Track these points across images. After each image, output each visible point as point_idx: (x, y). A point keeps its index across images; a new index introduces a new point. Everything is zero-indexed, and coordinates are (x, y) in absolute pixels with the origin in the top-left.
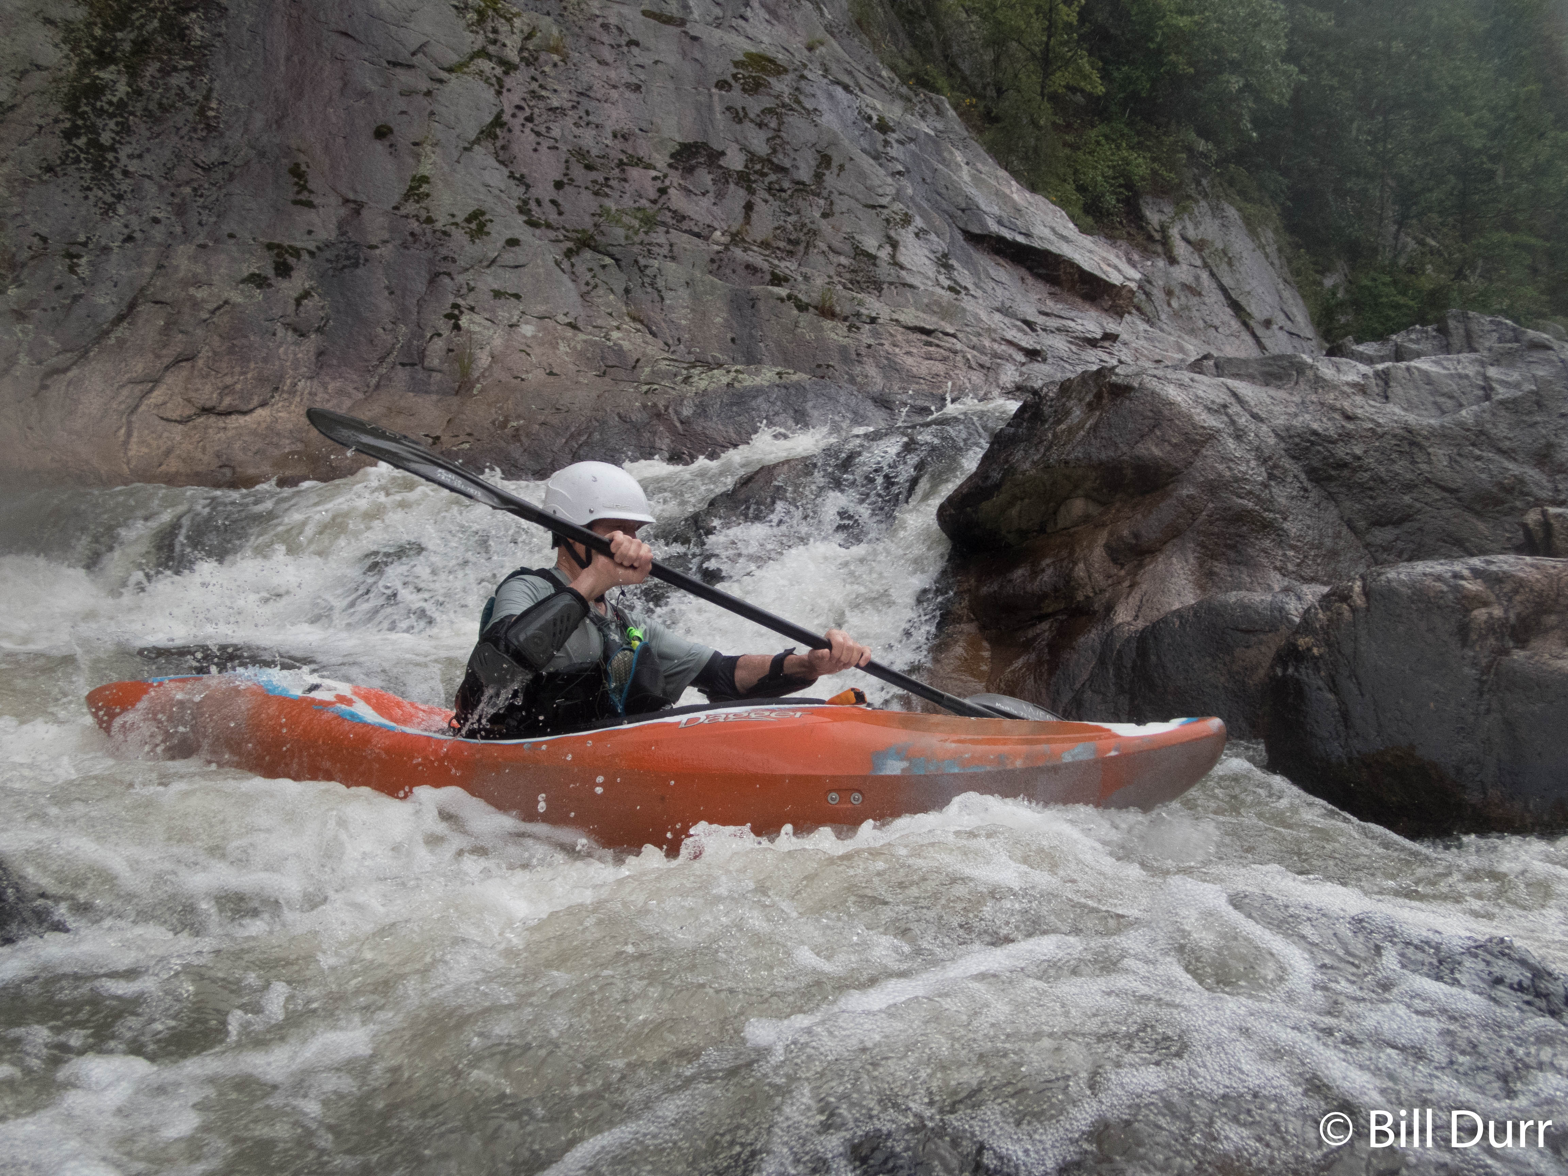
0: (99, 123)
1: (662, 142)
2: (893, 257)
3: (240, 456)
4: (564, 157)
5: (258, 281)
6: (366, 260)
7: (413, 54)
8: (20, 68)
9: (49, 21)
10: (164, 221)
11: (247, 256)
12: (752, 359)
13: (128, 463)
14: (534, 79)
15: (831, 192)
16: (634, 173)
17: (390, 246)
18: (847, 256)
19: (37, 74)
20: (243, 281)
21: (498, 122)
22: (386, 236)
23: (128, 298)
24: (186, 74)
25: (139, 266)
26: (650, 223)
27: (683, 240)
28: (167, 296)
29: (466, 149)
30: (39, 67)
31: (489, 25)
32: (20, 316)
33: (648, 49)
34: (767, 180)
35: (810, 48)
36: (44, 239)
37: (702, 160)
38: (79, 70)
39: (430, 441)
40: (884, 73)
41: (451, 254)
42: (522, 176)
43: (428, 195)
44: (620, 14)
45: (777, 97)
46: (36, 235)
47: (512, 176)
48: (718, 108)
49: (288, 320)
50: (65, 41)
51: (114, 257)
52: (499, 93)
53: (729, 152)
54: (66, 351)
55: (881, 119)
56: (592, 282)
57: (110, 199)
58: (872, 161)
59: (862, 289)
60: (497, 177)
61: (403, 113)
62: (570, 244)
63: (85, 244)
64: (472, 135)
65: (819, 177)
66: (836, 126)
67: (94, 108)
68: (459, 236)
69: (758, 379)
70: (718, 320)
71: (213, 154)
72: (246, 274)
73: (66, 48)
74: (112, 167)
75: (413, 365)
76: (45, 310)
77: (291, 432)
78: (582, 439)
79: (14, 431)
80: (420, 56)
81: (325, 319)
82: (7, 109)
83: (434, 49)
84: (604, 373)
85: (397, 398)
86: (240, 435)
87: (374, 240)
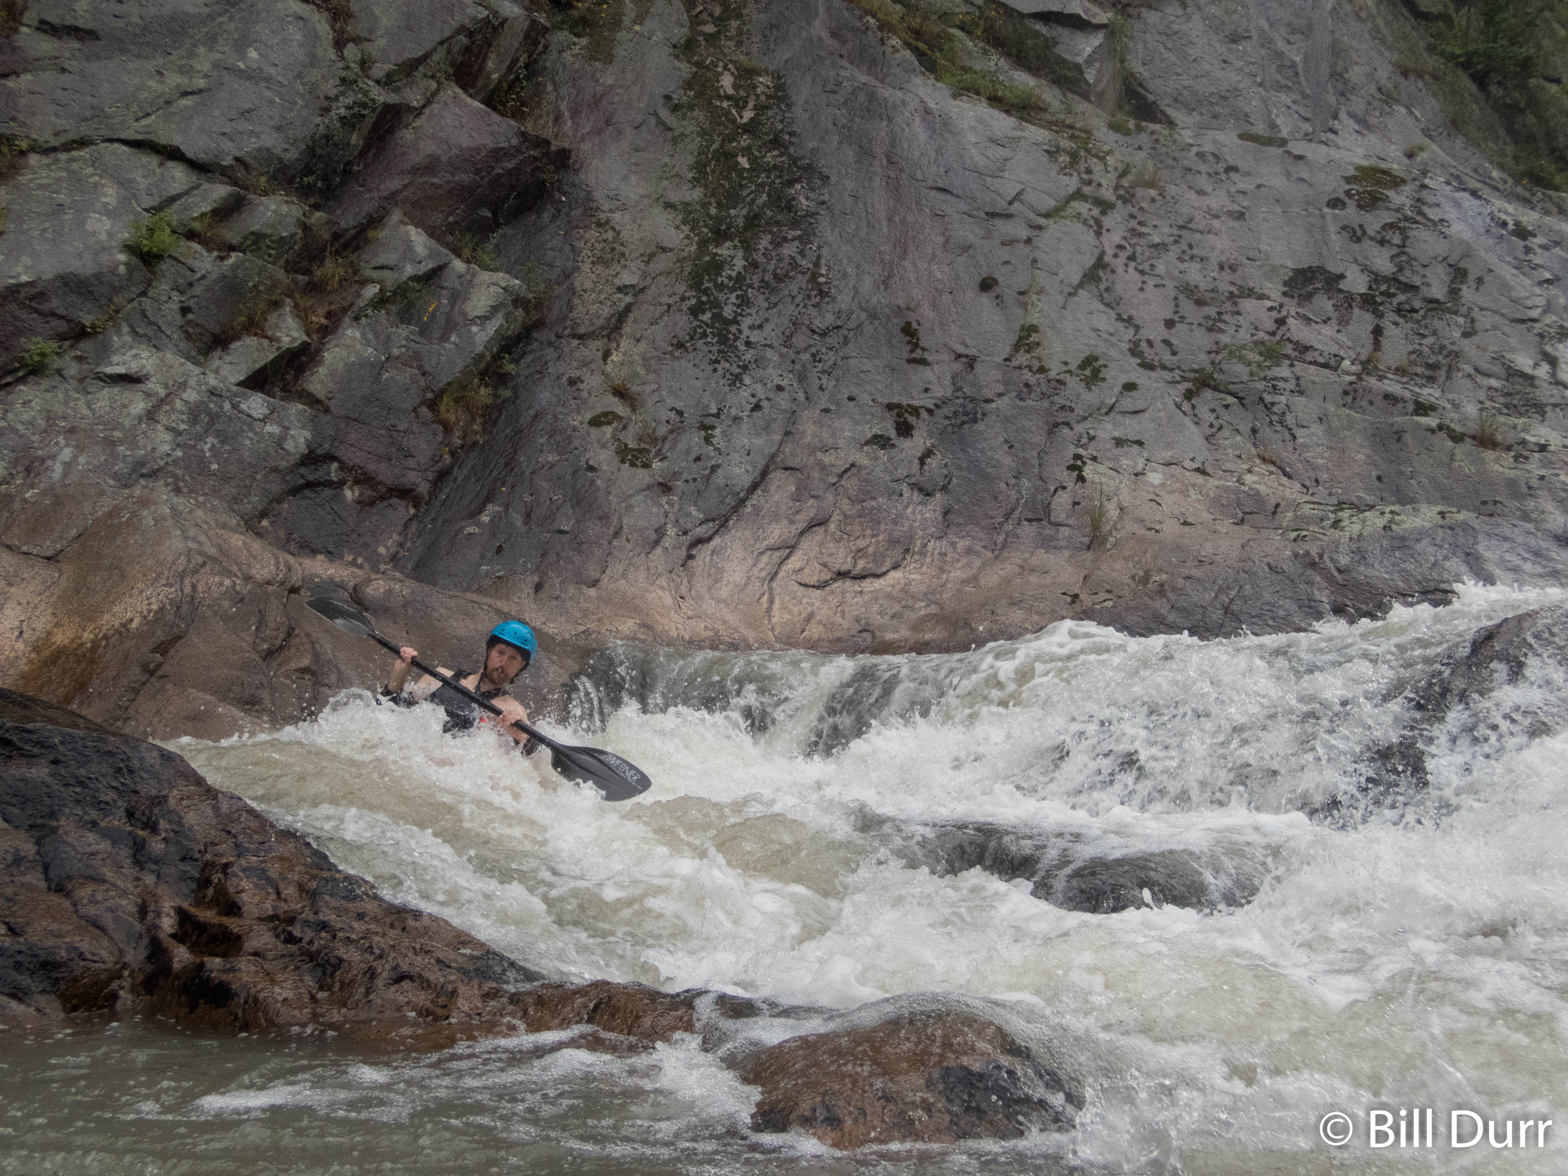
0: (721, 297)
1: (1274, 269)
2: (1553, 374)
3: (878, 620)
4: (1173, 293)
5: (881, 441)
6: (984, 415)
7: (1010, 203)
8: (648, 252)
9: (669, 205)
10: (787, 388)
11: (868, 417)
12: (1404, 499)
13: (773, 629)
14: (1132, 216)
15: (1470, 309)
16: (1247, 305)
17: (1005, 398)
18: (1498, 378)
19: (663, 256)
20: (867, 443)
21: (1100, 264)
22: (1001, 389)
23: (760, 467)
24: (796, 243)
25: (768, 433)
26: (1272, 355)
27: (1310, 373)
28: (794, 463)
30: (664, 250)
31: (1082, 166)
32: (666, 488)
33: (1248, 174)
34: (1395, 301)
35: (1410, 155)
36: (680, 413)
37: (1319, 285)
38: (699, 248)
39: (1069, 599)
40: (1495, 174)
41: (1068, 403)
42: (1131, 318)
43: (1038, 344)
44: (1215, 141)
45: (1398, 210)
46: (672, 409)
47: (1119, 318)
48: (1332, 228)
49: (913, 480)
50: (684, 222)
51: (744, 427)
52: (1098, 234)
53: (1348, 274)
54: (708, 521)
55: (1517, 224)
56: (1216, 423)
57: (737, 371)
58: (1514, 271)
59: (1521, 415)
60: (1104, 321)
61: (1006, 263)
62: (1188, 385)
63: (717, 416)
64: (1076, 279)
65: (1454, 293)
66: (1467, 235)
67: (716, 285)
68: (1074, 384)
69: (1418, 520)
70: (1360, 457)
71: (830, 318)
72: (869, 435)
73: (686, 229)
74: (736, 339)
75: (1039, 520)
76: (687, 481)
77: (925, 594)
78: (1233, 593)
79: (669, 601)
80: (1017, 204)
81: (949, 477)
82: (639, 291)
83: (1031, 197)
84: (1242, 521)
85: (1027, 555)
86: (876, 599)
87: (989, 394)
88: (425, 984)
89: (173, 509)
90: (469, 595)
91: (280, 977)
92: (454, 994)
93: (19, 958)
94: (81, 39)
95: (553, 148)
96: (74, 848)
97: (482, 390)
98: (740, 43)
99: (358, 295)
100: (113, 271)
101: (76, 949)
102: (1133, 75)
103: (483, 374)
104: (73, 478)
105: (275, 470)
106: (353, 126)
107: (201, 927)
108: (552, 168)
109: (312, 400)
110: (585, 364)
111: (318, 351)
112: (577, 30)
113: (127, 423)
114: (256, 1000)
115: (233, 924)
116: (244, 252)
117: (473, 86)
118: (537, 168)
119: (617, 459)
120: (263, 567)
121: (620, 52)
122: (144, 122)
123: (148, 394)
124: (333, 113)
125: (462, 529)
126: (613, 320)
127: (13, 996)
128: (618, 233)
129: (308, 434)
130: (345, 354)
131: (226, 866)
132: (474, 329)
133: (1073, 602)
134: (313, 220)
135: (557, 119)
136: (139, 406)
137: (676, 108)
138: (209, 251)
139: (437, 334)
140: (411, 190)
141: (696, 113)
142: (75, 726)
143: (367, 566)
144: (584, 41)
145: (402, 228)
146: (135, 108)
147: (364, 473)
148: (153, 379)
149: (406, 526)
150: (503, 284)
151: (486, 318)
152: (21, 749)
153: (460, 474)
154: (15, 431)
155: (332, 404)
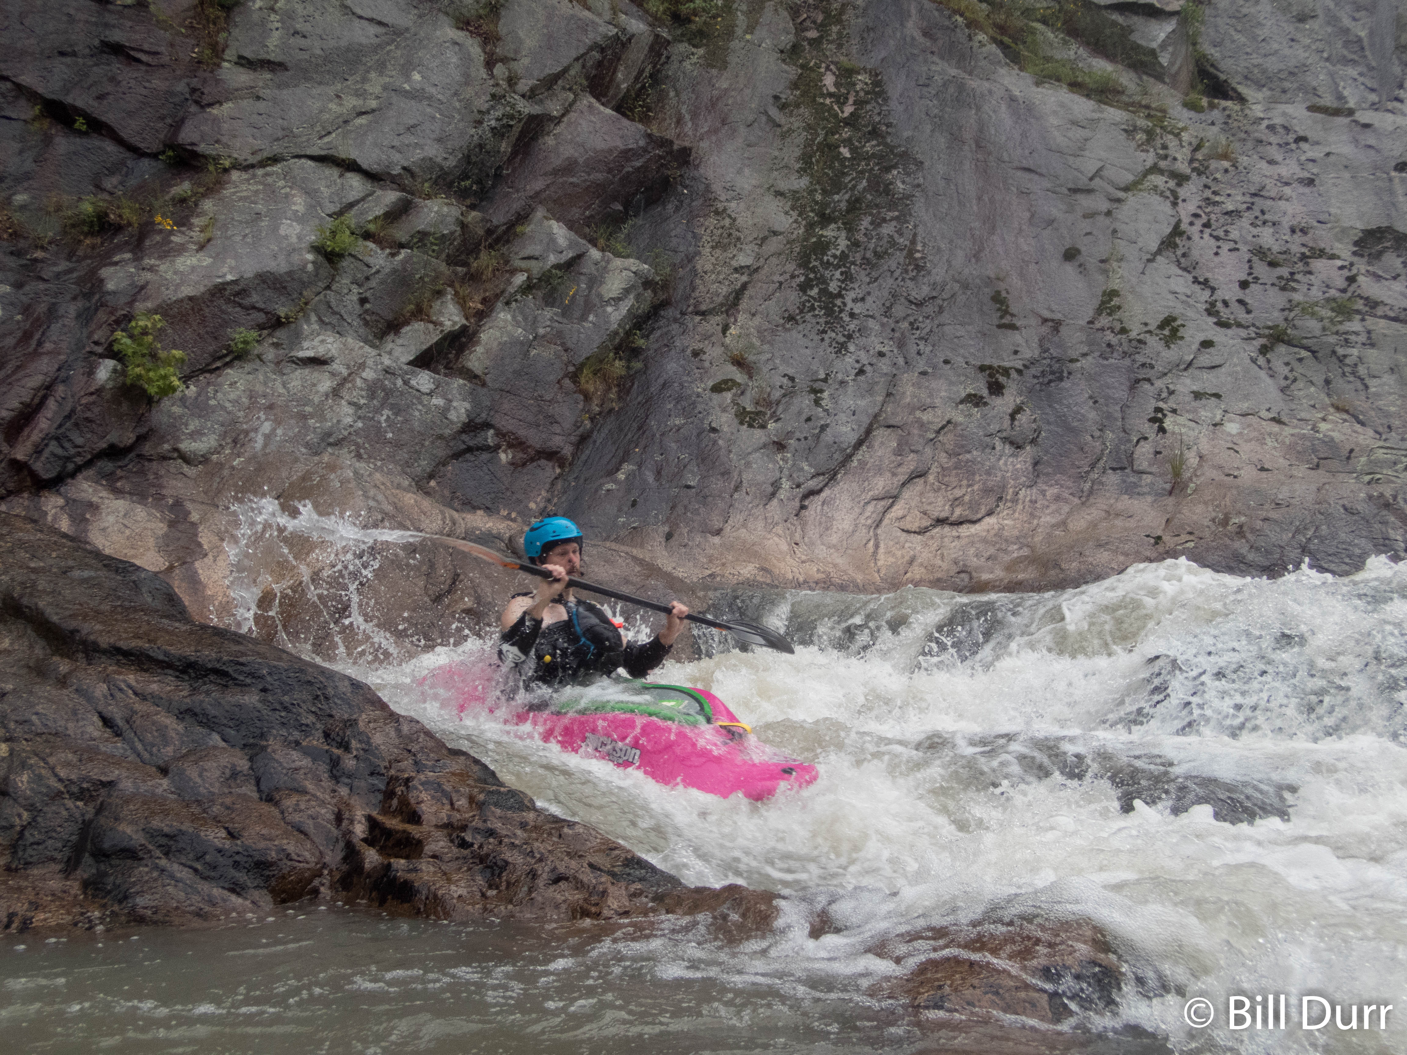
0: (827, 274)
1: (1344, 231)
3: (974, 562)
4: (1247, 256)
5: (975, 400)
6: (1070, 373)
7: (1091, 179)
8: (761, 236)
9: (779, 194)
10: (888, 354)
11: (962, 378)
13: (878, 571)
14: (1206, 186)
16: (1318, 265)
17: (1089, 358)
19: (774, 239)
20: (962, 402)
21: (1177, 231)
22: (1086, 349)
23: (865, 425)
24: (894, 223)
25: (871, 395)
26: (1344, 311)
27: (1380, 326)
28: (897, 420)
29: (1149, 261)
30: (775, 233)
31: (1159, 142)
32: (780, 446)
33: (1317, 143)
36: (792, 379)
37: (1388, 244)
38: (807, 231)
39: (1152, 541)
41: (1149, 361)
42: (1206, 281)
43: (1119, 308)
44: (1284, 114)
46: (785, 375)
47: (1196, 281)
49: (1004, 434)
50: (793, 208)
51: (851, 389)
52: (1175, 204)
54: (818, 474)
56: (1290, 376)
57: (842, 339)
60: (1182, 283)
61: (1088, 234)
62: (1263, 341)
63: (825, 380)
64: (1154, 246)
67: (822, 263)
68: (1154, 343)
71: (925, 290)
72: (963, 395)
73: (795, 214)
74: (841, 311)
75: (1122, 469)
76: (799, 440)
77: (1018, 538)
78: (1310, 533)
79: (784, 547)
80: (1097, 180)
81: (1038, 431)
82: (753, 271)
83: (1109, 172)
84: (1318, 466)
85: (1112, 501)
86: (973, 543)
87: (1073, 354)
88: (579, 885)
89: (356, 473)
90: (608, 544)
91: (455, 877)
92: (604, 893)
93: (237, 858)
94: (273, 71)
95: (675, 147)
96: (280, 764)
97: (617, 363)
98: (840, 46)
99: (509, 282)
100: (303, 269)
101: (284, 850)
102: (1204, 56)
103: (617, 349)
104: (272, 447)
105: (440, 437)
106: (503, 136)
107: (388, 833)
108: (675, 165)
109: (471, 376)
110: (706, 337)
111: (476, 333)
112: (695, 42)
113: (316, 400)
114: (435, 896)
115: (413, 830)
116: (411, 248)
117: (605, 95)
118: (662, 165)
119: (736, 421)
120: (431, 522)
121: (733, 60)
122: (326, 140)
123: (333, 374)
124: (485, 124)
125: (601, 485)
126: (731, 298)
127: (232, 891)
128: (734, 220)
129: (467, 405)
130: (498, 334)
131: (408, 780)
132: (609, 309)
133: (1156, 543)
134: (470, 219)
135: (679, 121)
136: (326, 385)
137: (783, 107)
138: (382, 249)
139: (577, 314)
140: (552, 189)
141: (802, 110)
142: (280, 659)
143: (519, 519)
144: (701, 51)
145: (546, 223)
146: (318, 128)
147: (517, 438)
148: (337, 361)
149: (553, 484)
150: (634, 269)
151: (620, 299)
152: (235, 679)
153: (599, 437)
154: (223, 408)
155: (488, 379)
